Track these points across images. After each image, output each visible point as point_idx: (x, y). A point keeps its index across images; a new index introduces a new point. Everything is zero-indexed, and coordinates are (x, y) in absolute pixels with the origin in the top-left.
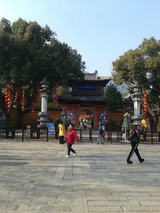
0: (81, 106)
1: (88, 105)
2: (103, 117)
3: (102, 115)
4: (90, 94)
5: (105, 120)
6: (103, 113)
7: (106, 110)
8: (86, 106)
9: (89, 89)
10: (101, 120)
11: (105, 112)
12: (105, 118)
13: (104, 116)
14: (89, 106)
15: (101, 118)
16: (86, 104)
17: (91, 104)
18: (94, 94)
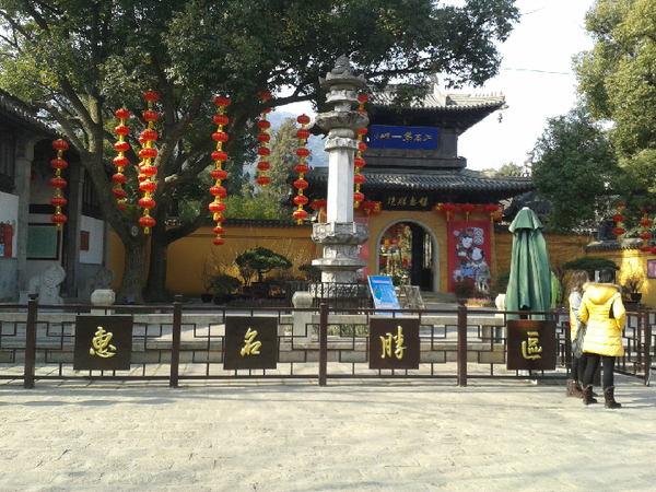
0: (385, 207)
1: (413, 202)
2: (470, 251)
3: (467, 242)
4: (418, 163)
5: (480, 261)
6: (470, 233)
7: (479, 225)
8: (408, 208)
9: (412, 145)
10: (464, 261)
11: (479, 232)
12: (477, 253)
13: (474, 245)
14: (419, 208)
15: (463, 254)
16: (408, 201)
17: (424, 202)
18: (430, 163)
